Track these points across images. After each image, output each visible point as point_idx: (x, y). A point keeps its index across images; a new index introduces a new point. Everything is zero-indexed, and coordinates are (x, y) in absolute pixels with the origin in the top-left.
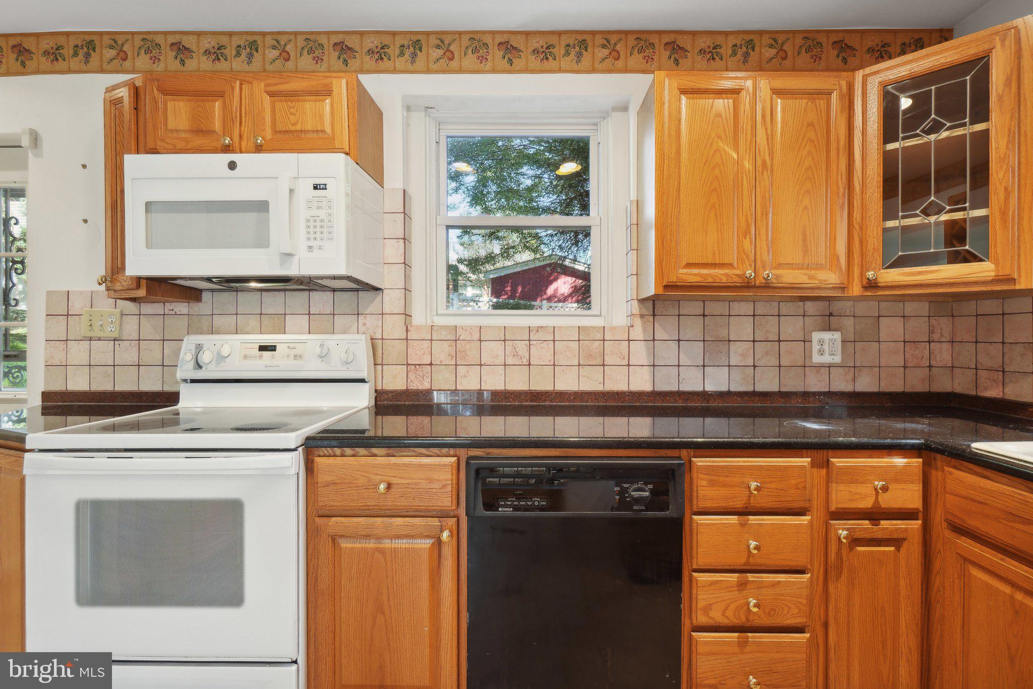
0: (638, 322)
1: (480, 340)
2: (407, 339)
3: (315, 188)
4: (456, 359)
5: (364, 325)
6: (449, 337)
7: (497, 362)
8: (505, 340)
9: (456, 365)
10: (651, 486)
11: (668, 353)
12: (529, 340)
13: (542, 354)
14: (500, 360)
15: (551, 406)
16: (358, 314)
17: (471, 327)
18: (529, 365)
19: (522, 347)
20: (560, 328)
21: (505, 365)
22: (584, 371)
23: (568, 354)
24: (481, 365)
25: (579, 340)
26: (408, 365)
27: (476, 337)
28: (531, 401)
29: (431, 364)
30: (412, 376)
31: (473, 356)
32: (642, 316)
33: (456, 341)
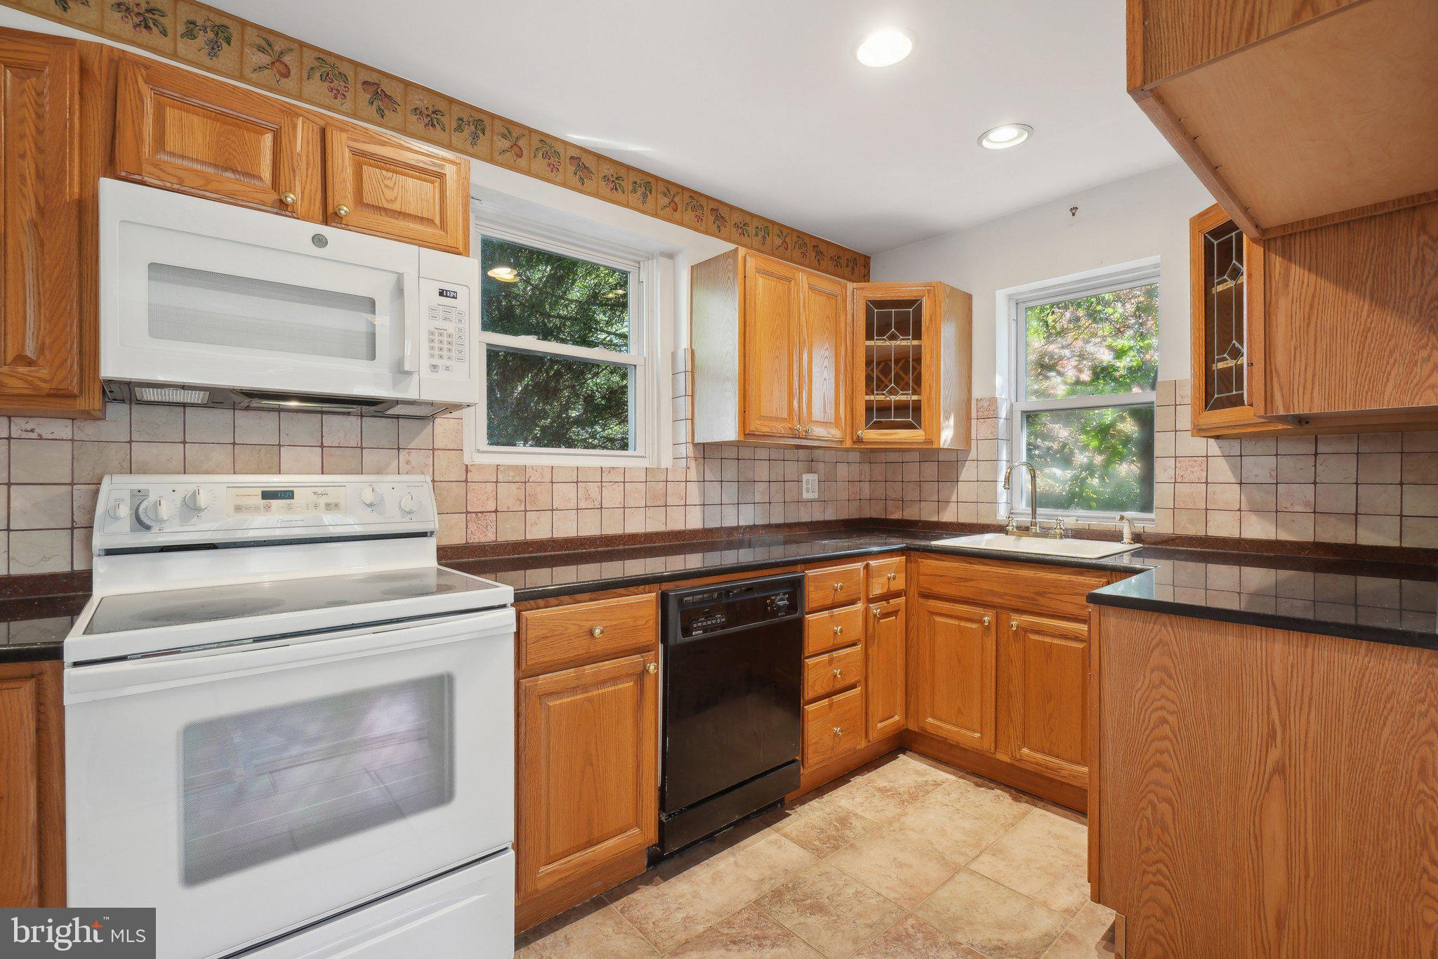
0: (693, 464)
1: (552, 482)
2: (466, 481)
3: (441, 293)
4: (525, 505)
5: (408, 462)
6: (518, 479)
7: (569, 506)
8: (577, 482)
9: (526, 511)
10: (787, 596)
11: (714, 492)
12: (602, 482)
13: (612, 496)
14: (573, 505)
15: (624, 550)
16: (399, 449)
17: (543, 467)
18: (601, 507)
19: (594, 489)
20: (630, 469)
21: (577, 509)
22: (651, 512)
23: (637, 496)
24: (553, 510)
25: (646, 482)
26: (467, 512)
27: (548, 478)
28: (607, 546)
29: (496, 511)
30: (472, 527)
31: (544, 501)
32: (696, 459)
33: (525, 483)
